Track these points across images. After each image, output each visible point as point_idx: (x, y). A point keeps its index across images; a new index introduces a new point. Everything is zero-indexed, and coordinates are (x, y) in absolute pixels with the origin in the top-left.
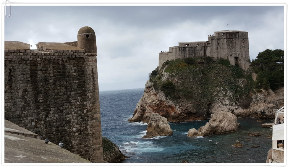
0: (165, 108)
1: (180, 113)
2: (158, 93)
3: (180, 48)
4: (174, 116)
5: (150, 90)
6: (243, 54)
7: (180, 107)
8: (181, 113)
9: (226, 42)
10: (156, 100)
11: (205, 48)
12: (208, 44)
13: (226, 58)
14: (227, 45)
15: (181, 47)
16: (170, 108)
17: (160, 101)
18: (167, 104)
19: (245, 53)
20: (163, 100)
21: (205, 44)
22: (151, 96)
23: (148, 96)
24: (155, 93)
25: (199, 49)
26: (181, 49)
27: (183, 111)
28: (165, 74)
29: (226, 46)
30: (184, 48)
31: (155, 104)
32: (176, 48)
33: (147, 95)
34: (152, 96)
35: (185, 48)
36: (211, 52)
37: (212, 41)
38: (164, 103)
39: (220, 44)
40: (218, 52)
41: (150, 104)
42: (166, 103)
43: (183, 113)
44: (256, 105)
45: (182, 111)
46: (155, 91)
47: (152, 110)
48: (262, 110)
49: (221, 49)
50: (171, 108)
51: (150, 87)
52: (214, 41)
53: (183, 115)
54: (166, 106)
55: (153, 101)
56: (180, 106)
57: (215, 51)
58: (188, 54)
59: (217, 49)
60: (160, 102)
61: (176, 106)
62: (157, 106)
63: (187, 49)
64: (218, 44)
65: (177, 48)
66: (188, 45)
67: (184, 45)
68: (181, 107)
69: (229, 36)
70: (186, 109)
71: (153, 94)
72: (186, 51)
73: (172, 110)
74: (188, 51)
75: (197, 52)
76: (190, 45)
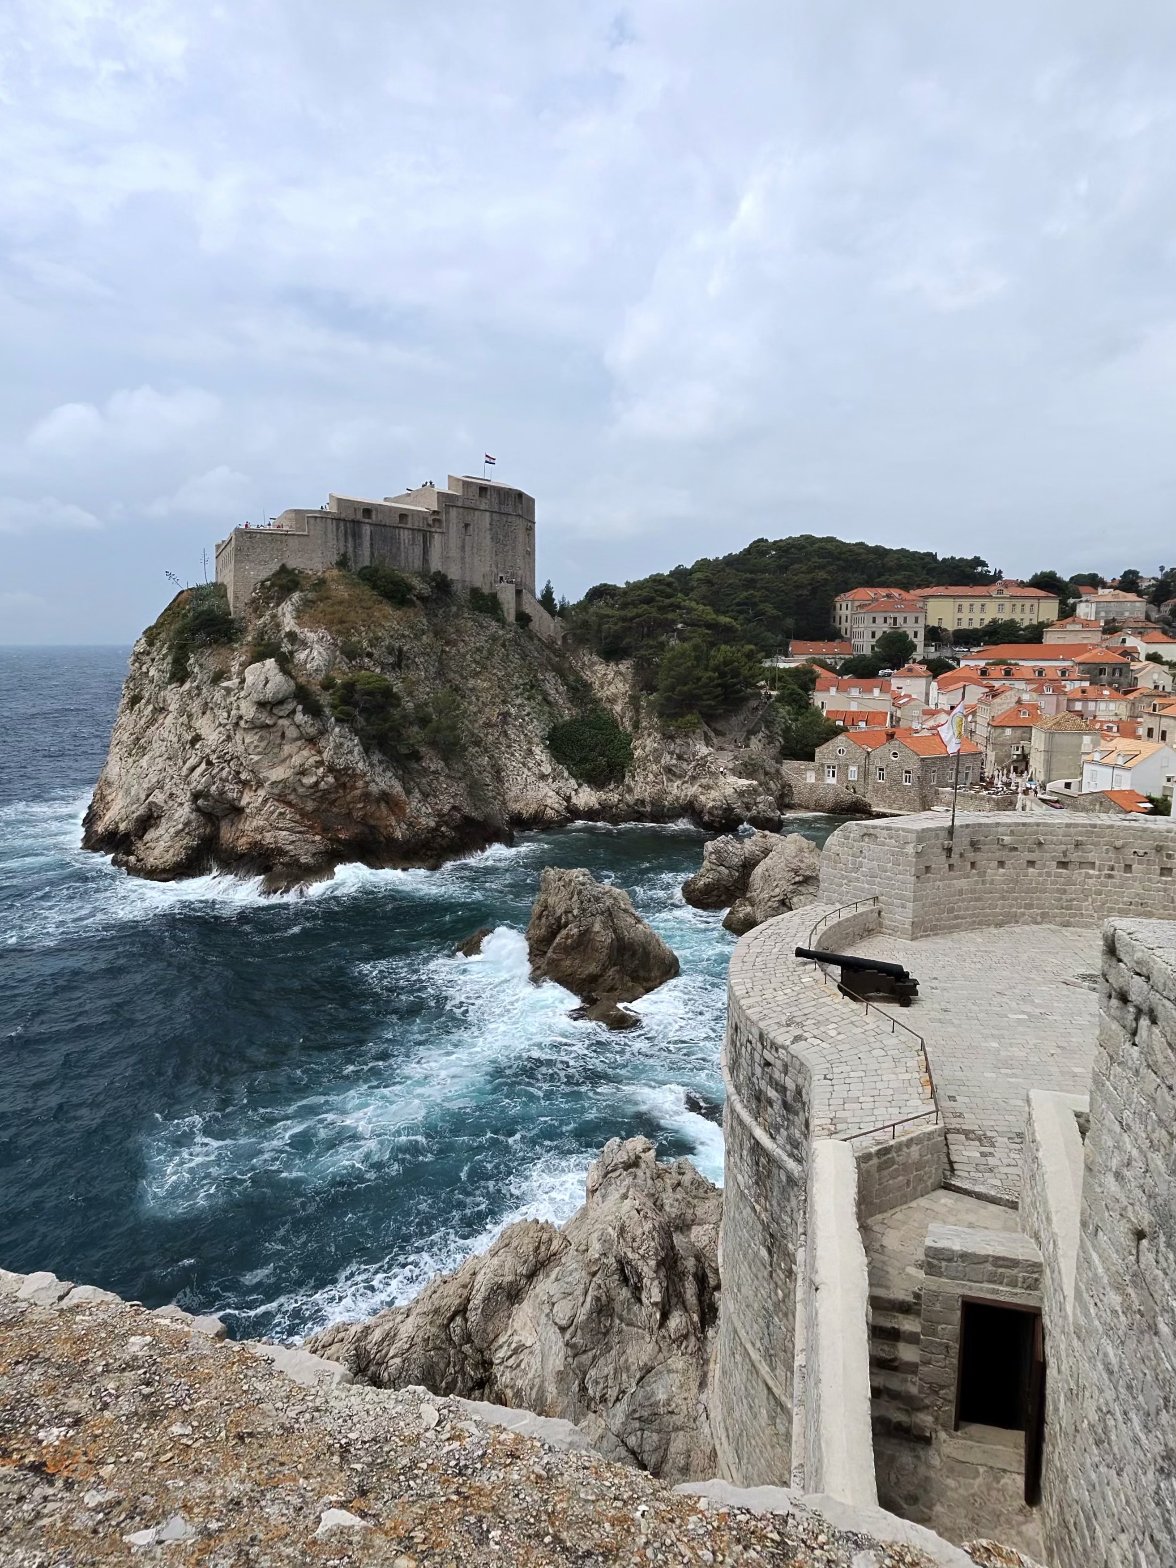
0: (360, 806)
1: (432, 824)
2: (323, 732)
3: (338, 520)
4: (408, 841)
5: (281, 714)
7: (428, 796)
8: (438, 825)
9: (488, 526)
10: (317, 768)
11: (424, 537)
12: (434, 520)
13: (486, 590)
14: (492, 539)
15: (343, 516)
16: (383, 805)
17: (339, 771)
18: (373, 788)
20: (354, 770)
21: (426, 519)
22: (280, 745)
23: (263, 744)
24: (312, 731)
25: (405, 535)
26: (342, 524)
27: (444, 815)
29: (487, 541)
30: (353, 521)
31: (311, 787)
32: (322, 517)
33: (261, 739)
34: (287, 749)
35: (356, 523)
36: (446, 559)
37: (447, 513)
38: (360, 784)
39: (471, 528)
40: (463, 558)
41: (285, 787)
42: (367, 783)
43: (446, 824)
45: (438, 815)
46: (312, 725)
47: (298, 817)
49: (475, 550)
50: (387, 803)
51: (281, 702)
52: (453, 513)
53: (443, 836)
54: (366, 796)
55: (303, 772)
56: (426, 795)
57: (454, 553)
58: (367, 552)
59: (463, 548)
60: (335, 778)
61: (408, 792)
62: (324, 795)
63: (367, 530)
64: (467, 526)
65: (329, 521)
66: (368, 511)
67: (355, 510)
68: (431, 800)
69: (500, 503)
70: (454, 808)
71: (297, 739)
72: (360, 537)
73: (394, 814)
74: (368, 538)
75: (399, 549)
76: (374, 516)
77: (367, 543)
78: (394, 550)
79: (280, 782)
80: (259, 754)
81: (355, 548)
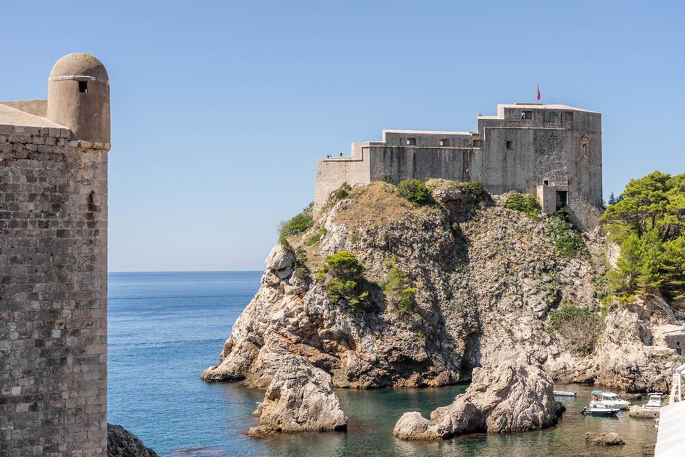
0: (327, 341)
1: (373, 358)
2: (306, 290)
3: (387, 148)
4: (354, 368)
5: (283, 277)
6: (583, 181)
8: (378, 360)
9: (532, 141)
10: (299, 312)
11: (465, 155)
12: (475, 141)
13: (529, 192)
14: (536, 151)
15: (390, 146)
16: (343, 342)
18: (334, 329)
19: (590, 179)
20: (322, 315)
21: (467, 141)
22: (282, 297)
23: (273, 295)
24: (298, 288)
25: (446, 155)
26: (389, 151)
27: (385, 353)
28: (335, 229)
29: (531, 153)
30: (399, 148)
31: (293, 325)
32: (373, 148)
33: (272, 292)
34: (287, 299)
35: (401, 151)
36: (486, 168)
37: (488, 135)
38: (326, 325)
39: (513, 144)
40: (504, 169)
41: (280, 325)
42: (331, 325)
43: (386, 359)
44: (616, 346)
45: (381, 353)
46: (299, 284)
47: (285, 345)
48: (634, 364)
50: (346, 341)
51: (282, 269)
52: (494, 134)
54: (330, 335)
55: (291, 315)
57: (495, 164)
58: (410, 169)
59: (505, 160)
61: (362, 335)
62: (302, 332)
63: (410, 155)
64: (508, 144)
65: (379, 149)
66: (413, 139)
67: (401, 139)
69: (545, 121)
70: (395, 349)
71: (290, 294)
72: (404, 158)
73: (350, 349)
74: (412, 158)
75: (440, 164)
76: (417, 143)
77: (410, 162)
78: (435, 166)
79: (276, 321)
80: (270, 302)
81: (400, 166)
